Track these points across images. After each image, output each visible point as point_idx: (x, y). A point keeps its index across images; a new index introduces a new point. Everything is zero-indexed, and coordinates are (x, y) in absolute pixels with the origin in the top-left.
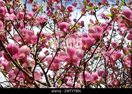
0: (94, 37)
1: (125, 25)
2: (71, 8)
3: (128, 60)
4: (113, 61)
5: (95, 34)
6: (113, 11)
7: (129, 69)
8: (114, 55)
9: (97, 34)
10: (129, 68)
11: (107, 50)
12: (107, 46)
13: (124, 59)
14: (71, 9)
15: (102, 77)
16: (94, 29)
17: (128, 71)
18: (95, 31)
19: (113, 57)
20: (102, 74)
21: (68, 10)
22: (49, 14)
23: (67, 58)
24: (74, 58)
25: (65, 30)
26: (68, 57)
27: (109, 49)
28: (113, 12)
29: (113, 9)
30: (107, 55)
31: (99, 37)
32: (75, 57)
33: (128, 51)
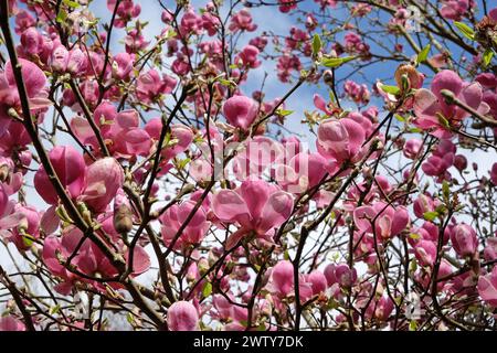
0: (334, 153)
1: (437, 122)
2: (253, 53)
3: (425, 238)
4: (382, 238)
5: (340, 145)
6: (405, 76)
7: (428, 269)
8: (387, 219)
9: (347, 145)
10: (428, 265)
11: (362, 200)
12: (363, 189)
13: (412, 235)
14: (252, 58)
15: (341, 286)
16: (337, 129)
17: (425, 273)
18: (340, 134)
19: (382, 224)
20: (343, 276)
21: (241, 61)
22: (180, 68)
23: (239, 212)
24: (262, 216)
25: (242, 121)
26: (245, 209)
27: (367, 197)
28: (404, 80)
29: (405, 70)
30: (365, 217)
31: (352, 155)
32: (266, 210)
33: (430, 210)
